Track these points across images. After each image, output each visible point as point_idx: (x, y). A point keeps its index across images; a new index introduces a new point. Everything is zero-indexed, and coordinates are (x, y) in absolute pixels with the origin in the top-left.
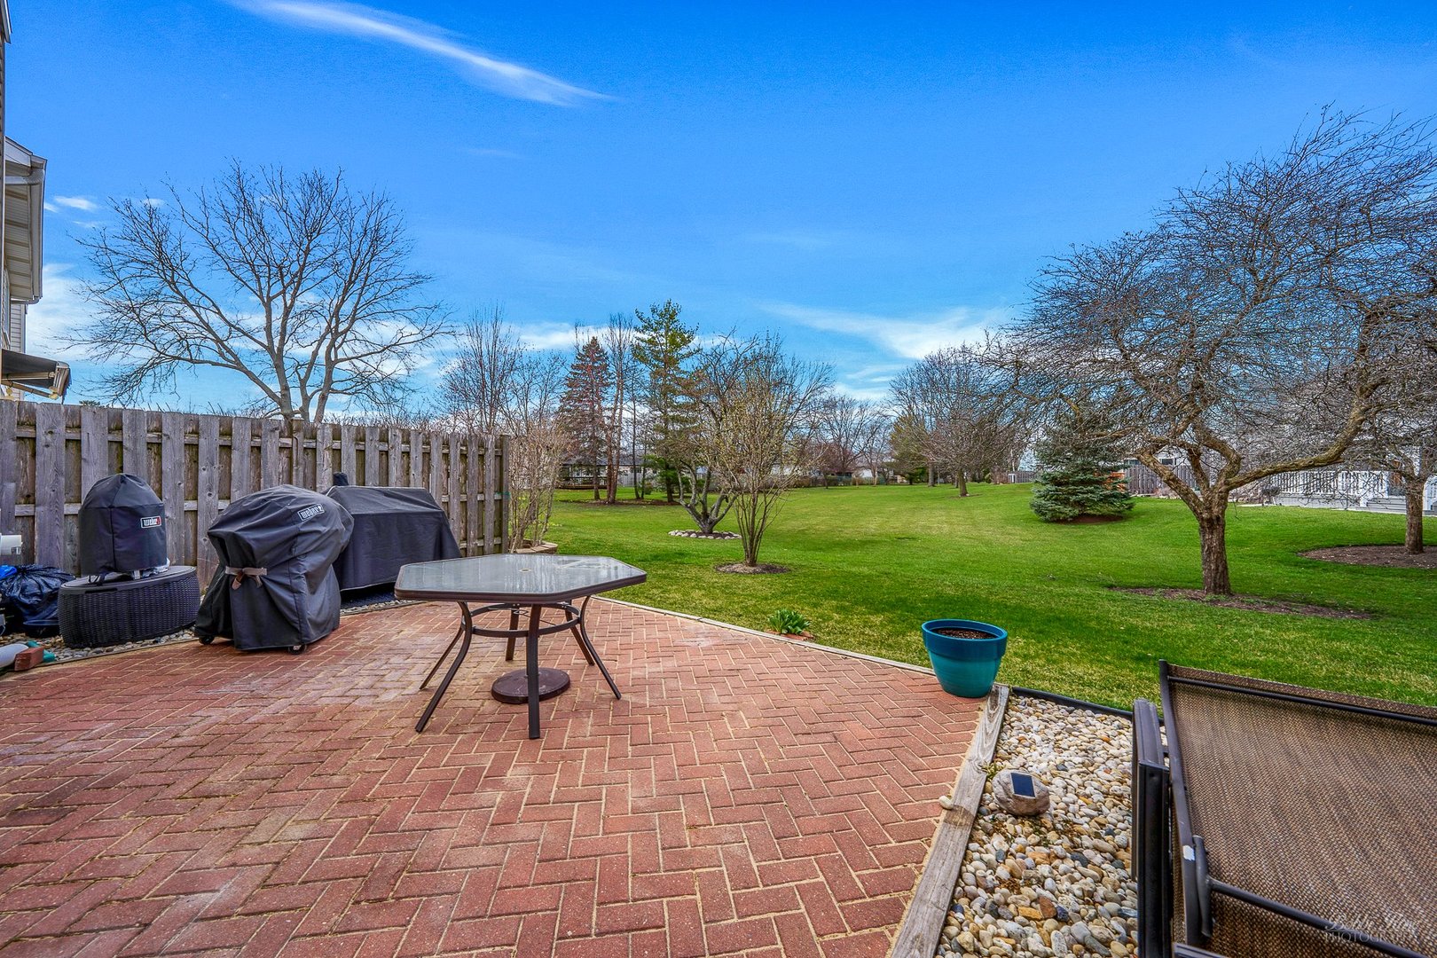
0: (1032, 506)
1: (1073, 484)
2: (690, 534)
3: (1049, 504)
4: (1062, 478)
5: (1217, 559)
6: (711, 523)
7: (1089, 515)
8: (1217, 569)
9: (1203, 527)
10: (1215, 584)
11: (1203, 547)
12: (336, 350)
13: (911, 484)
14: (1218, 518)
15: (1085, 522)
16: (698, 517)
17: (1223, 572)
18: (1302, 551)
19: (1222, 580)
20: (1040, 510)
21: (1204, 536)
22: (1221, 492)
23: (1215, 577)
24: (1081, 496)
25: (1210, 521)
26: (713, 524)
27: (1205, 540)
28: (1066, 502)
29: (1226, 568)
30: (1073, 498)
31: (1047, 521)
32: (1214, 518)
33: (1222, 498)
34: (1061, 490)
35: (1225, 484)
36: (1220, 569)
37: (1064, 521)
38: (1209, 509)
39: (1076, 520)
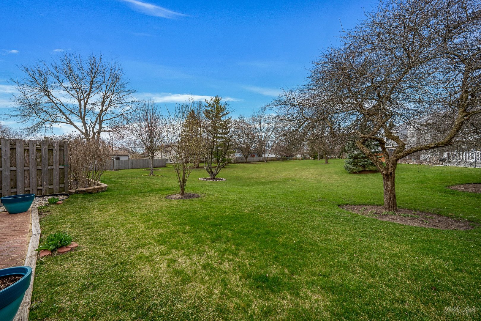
0: (345, 167)
1: (360, 158)
2: (204, 179)
3: (350, 166)
4: (355, 156)
5: (390, 194)
6: (214, 175)
7: (366, 171)
8: (390, 198)
9: (384, 178)
10: (389, 206)
11: (384, 187)
12: (102, 117)
13: (314, 159)
14: (391, 174)
15: (364, 173)
16: (209, 173)
17: (393, 200)
18: (450, 186)
19: (392, 204)
20: (347, 169)
21: (384, 182)
22: (393, 161)
23: (389, 203)
24: (362, 163)
25: (387, 175)
26: (215, 175)
27: (385, 184)
28: (356, 165)
29: (395, 198)
30: (359, 164)
31: (350, 173)
32: (389, 173)
33: (393, 164)
34: (355, 161)
35: (395, 157)
36: (392, 198)
37: (356, 173)
38: (387, 169)
39: (360, 172)
